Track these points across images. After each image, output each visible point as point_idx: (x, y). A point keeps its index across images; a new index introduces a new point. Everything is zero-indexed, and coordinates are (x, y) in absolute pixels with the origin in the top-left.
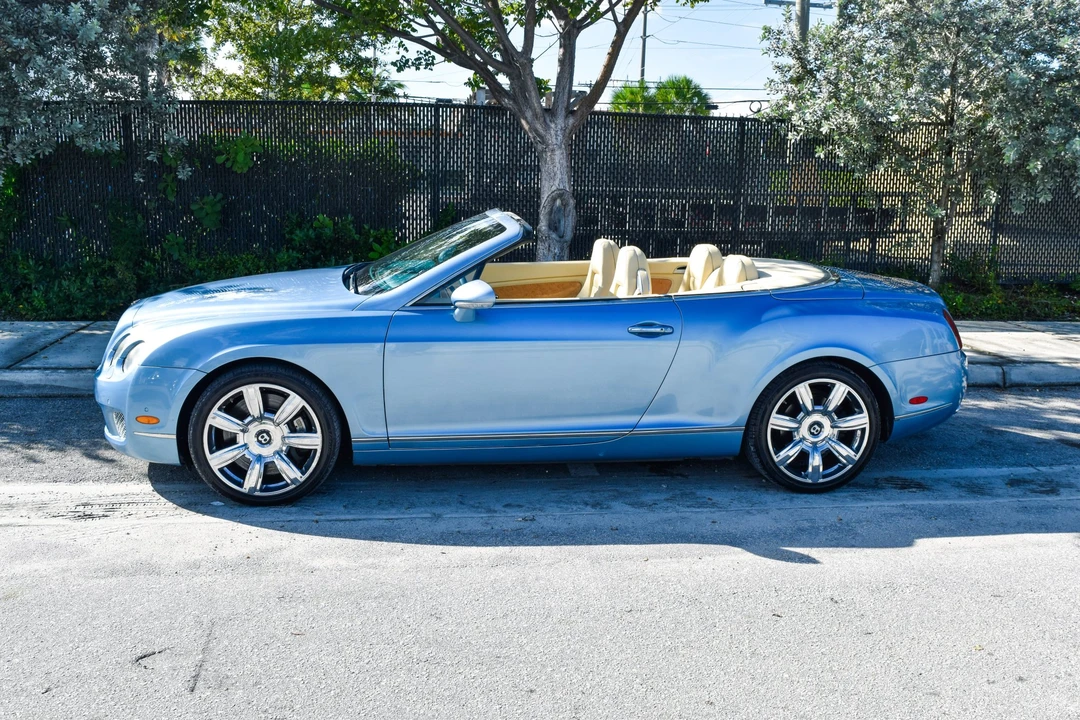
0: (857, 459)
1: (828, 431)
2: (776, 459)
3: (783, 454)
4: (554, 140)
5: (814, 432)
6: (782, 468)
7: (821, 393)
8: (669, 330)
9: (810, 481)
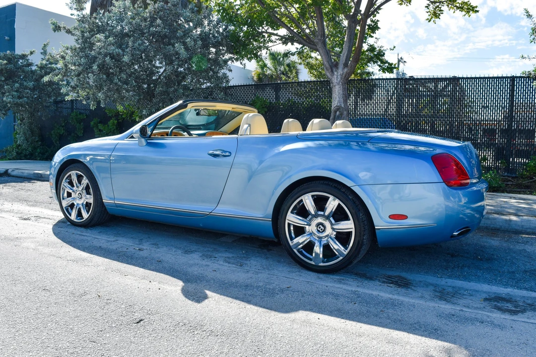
0: (346, 253)
1: (329, 231)
2: (291, 244)
3: (296, 241)
4: (336, 80)
5: (320, 229)
6: (295, 250)
7: (320, 203)
8: (227, 154)
9: (314, 264)
